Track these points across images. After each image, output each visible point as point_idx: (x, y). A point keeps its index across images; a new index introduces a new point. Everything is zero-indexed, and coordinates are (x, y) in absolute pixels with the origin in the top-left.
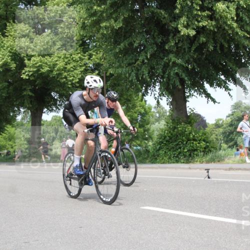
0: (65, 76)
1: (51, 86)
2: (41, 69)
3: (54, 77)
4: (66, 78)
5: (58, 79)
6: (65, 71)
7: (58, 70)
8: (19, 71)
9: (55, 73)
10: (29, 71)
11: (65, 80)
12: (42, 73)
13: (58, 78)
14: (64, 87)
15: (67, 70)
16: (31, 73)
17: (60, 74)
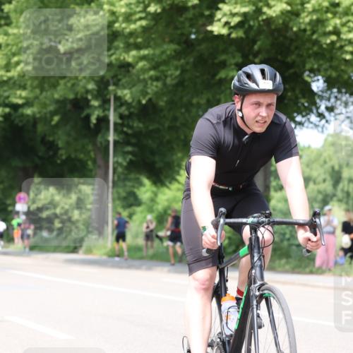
0: (335, 27)
1: (293, 57)
2: (265, 9)
3: (305, 30)
4: (336, 32)
5: (315, 37)
6: (335, 14)
7: (314, 11)
8: (207, 13)
9: (307, 20)
10: (233, 15)
11: (334, 38)
12: (269, 21)
13: (314, 32)
14: (331, 59)
15: (340, 9)
16: (237, 20)
17: (320, 22)
